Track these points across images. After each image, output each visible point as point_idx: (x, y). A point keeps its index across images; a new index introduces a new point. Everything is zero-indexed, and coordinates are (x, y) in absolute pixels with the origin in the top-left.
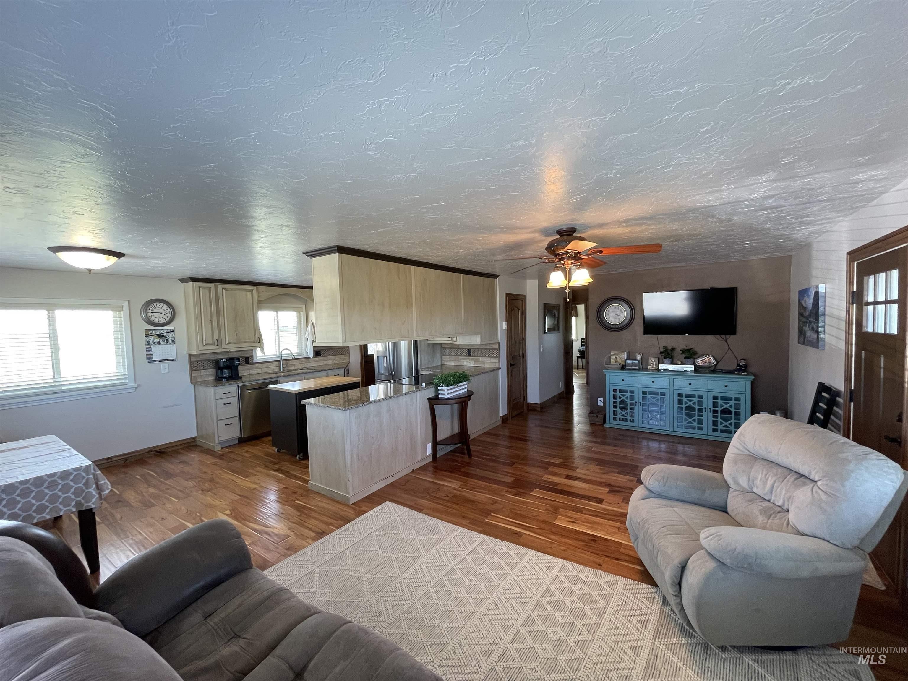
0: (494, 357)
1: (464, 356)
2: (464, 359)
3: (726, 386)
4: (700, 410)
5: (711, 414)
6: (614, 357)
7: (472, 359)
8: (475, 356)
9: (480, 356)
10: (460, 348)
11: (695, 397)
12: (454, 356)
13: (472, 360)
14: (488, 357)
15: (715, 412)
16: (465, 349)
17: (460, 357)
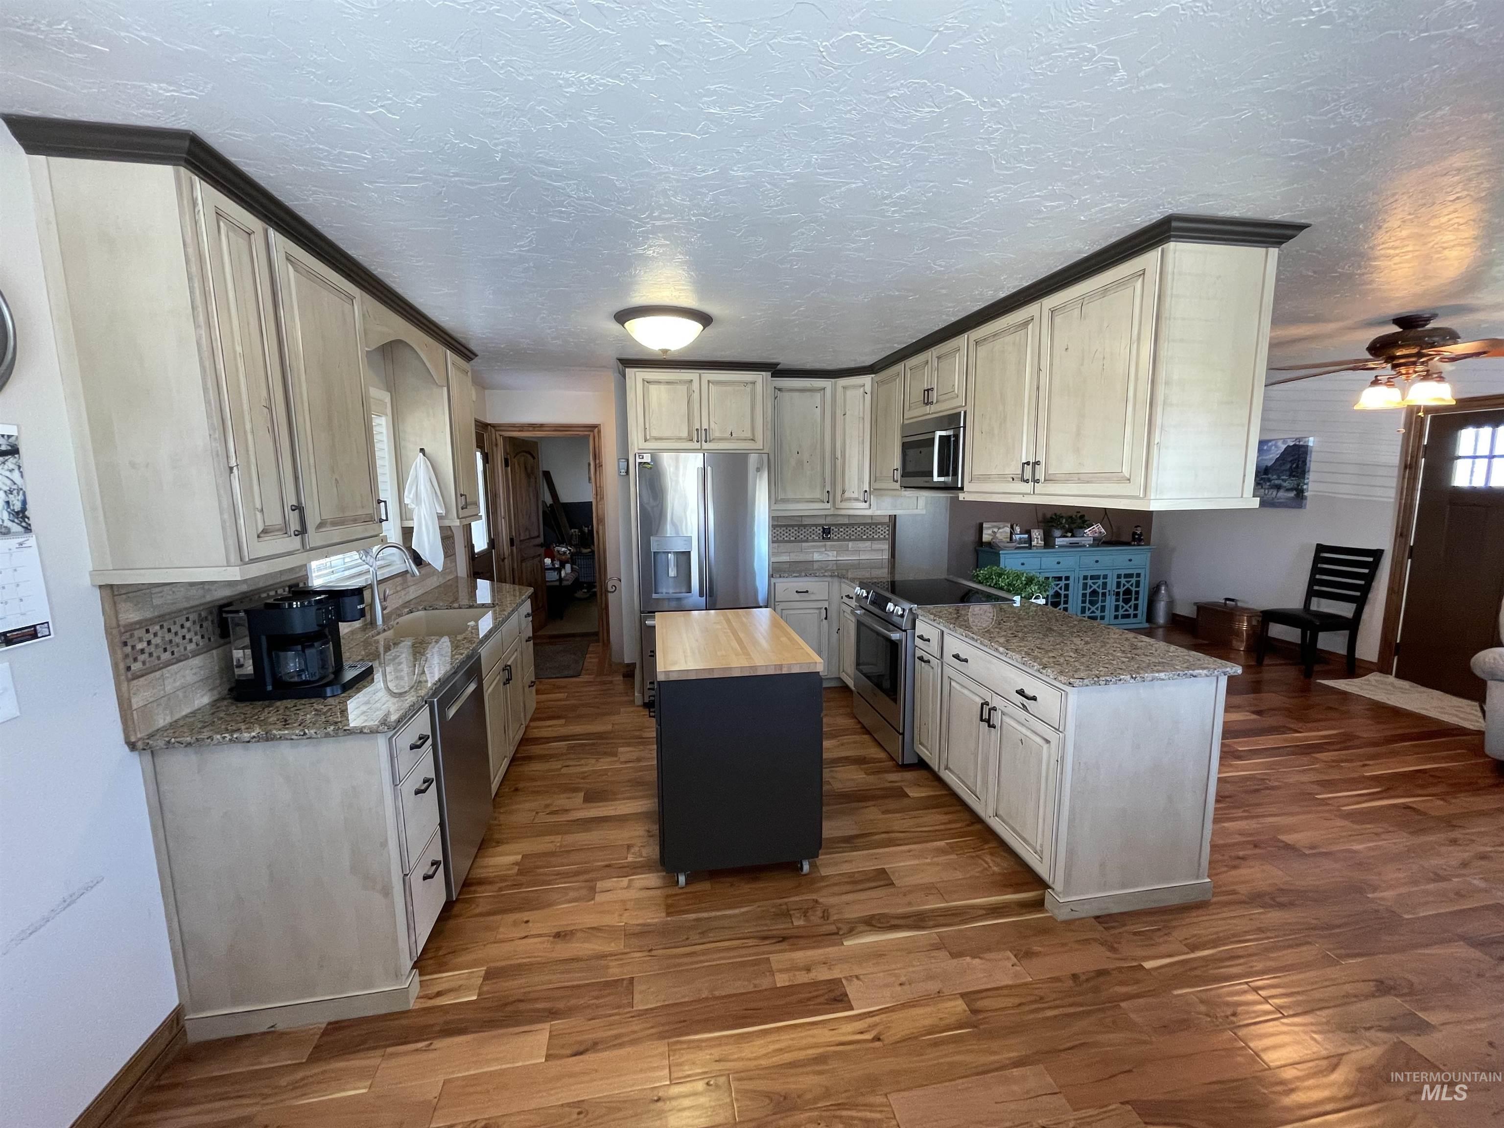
0: (879, 539)
1: (814, 541)
2: (813, 547)
3: (1130, 560)
4: (1104, 594)
5: (1114, 598)
6: (990, 532)
7: (832, 546)
8: (838, 540)
9: (850, 540)
10: (805, 526)
11: (1099, 578)
12: (790, 541)
13: (832, 548)
14: (867, 539)
15: (1118, 594)
16: (816, 526)
17: (804, 544)
